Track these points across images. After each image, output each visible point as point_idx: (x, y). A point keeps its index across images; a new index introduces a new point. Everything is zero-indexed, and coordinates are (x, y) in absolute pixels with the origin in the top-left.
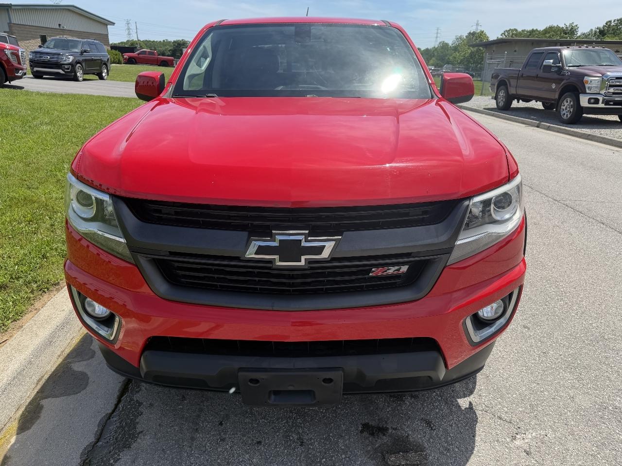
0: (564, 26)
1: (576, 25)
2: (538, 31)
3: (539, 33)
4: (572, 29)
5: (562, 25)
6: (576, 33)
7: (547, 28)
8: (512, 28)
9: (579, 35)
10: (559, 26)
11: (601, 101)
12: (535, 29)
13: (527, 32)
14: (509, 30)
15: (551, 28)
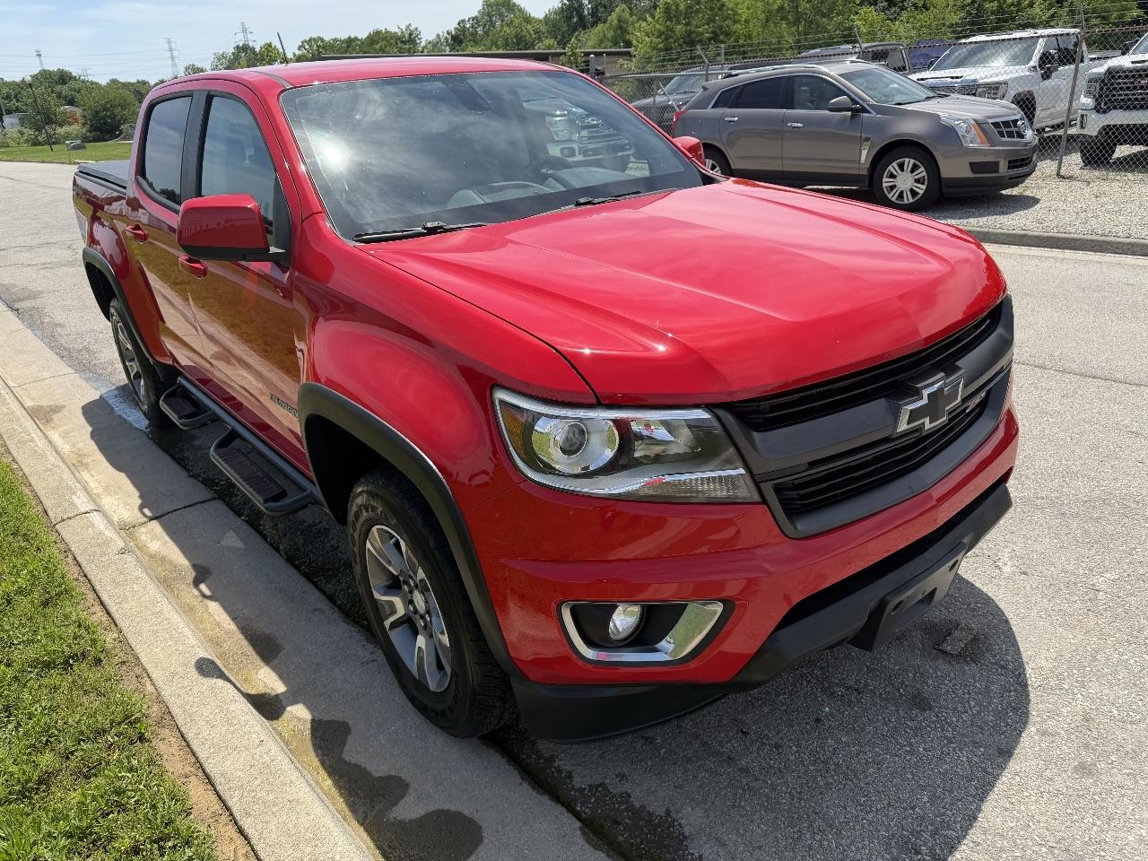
0: (397, 30)
1: (416, 29)
2: (358, 40)
3: (363, 43)
4: (411, 34)
5: (393, 29)
6: (418, 41)
7: (370, 34)
8: (314, 35)
9: (423, 44)
10: (389, 29)
11: (577, 152)
12: (353, 37)
13: (342, 42)
14: (310, 40)
15: (378, 33)
